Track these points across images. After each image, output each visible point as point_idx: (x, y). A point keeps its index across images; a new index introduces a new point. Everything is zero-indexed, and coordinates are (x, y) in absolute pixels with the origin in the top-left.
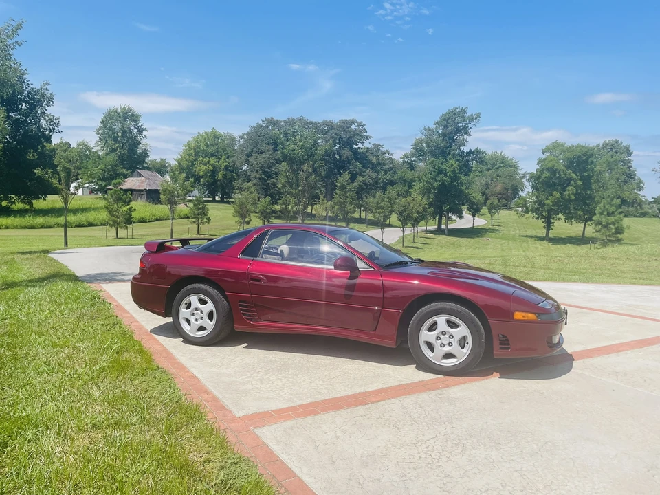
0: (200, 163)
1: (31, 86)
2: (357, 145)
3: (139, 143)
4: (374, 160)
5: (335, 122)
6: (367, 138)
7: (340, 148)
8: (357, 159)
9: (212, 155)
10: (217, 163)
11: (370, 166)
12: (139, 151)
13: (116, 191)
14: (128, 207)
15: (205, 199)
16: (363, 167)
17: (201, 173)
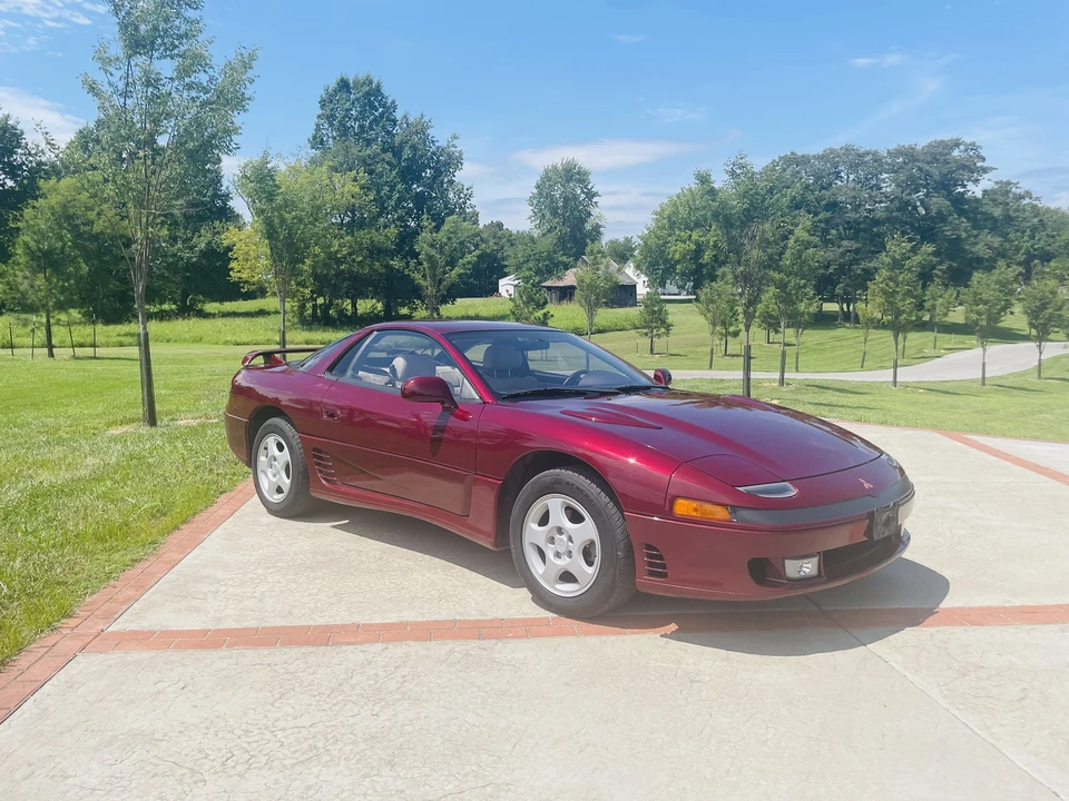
0: (676, 240)
1: (437, 144)
2: (964, 186)
3: (589, 214)
4: (997, 212)
5: (919, 148)
6: (985, 170)
7: (927, 195)
8: (961, 213)
9: (698, 225)
10: (703, 239)
11: (989, 224)
12: (588, 227)
13: (526, 288)
14: (543, 312)
15: (663, 297)
16: (974, 228)
17: (677, 256)
